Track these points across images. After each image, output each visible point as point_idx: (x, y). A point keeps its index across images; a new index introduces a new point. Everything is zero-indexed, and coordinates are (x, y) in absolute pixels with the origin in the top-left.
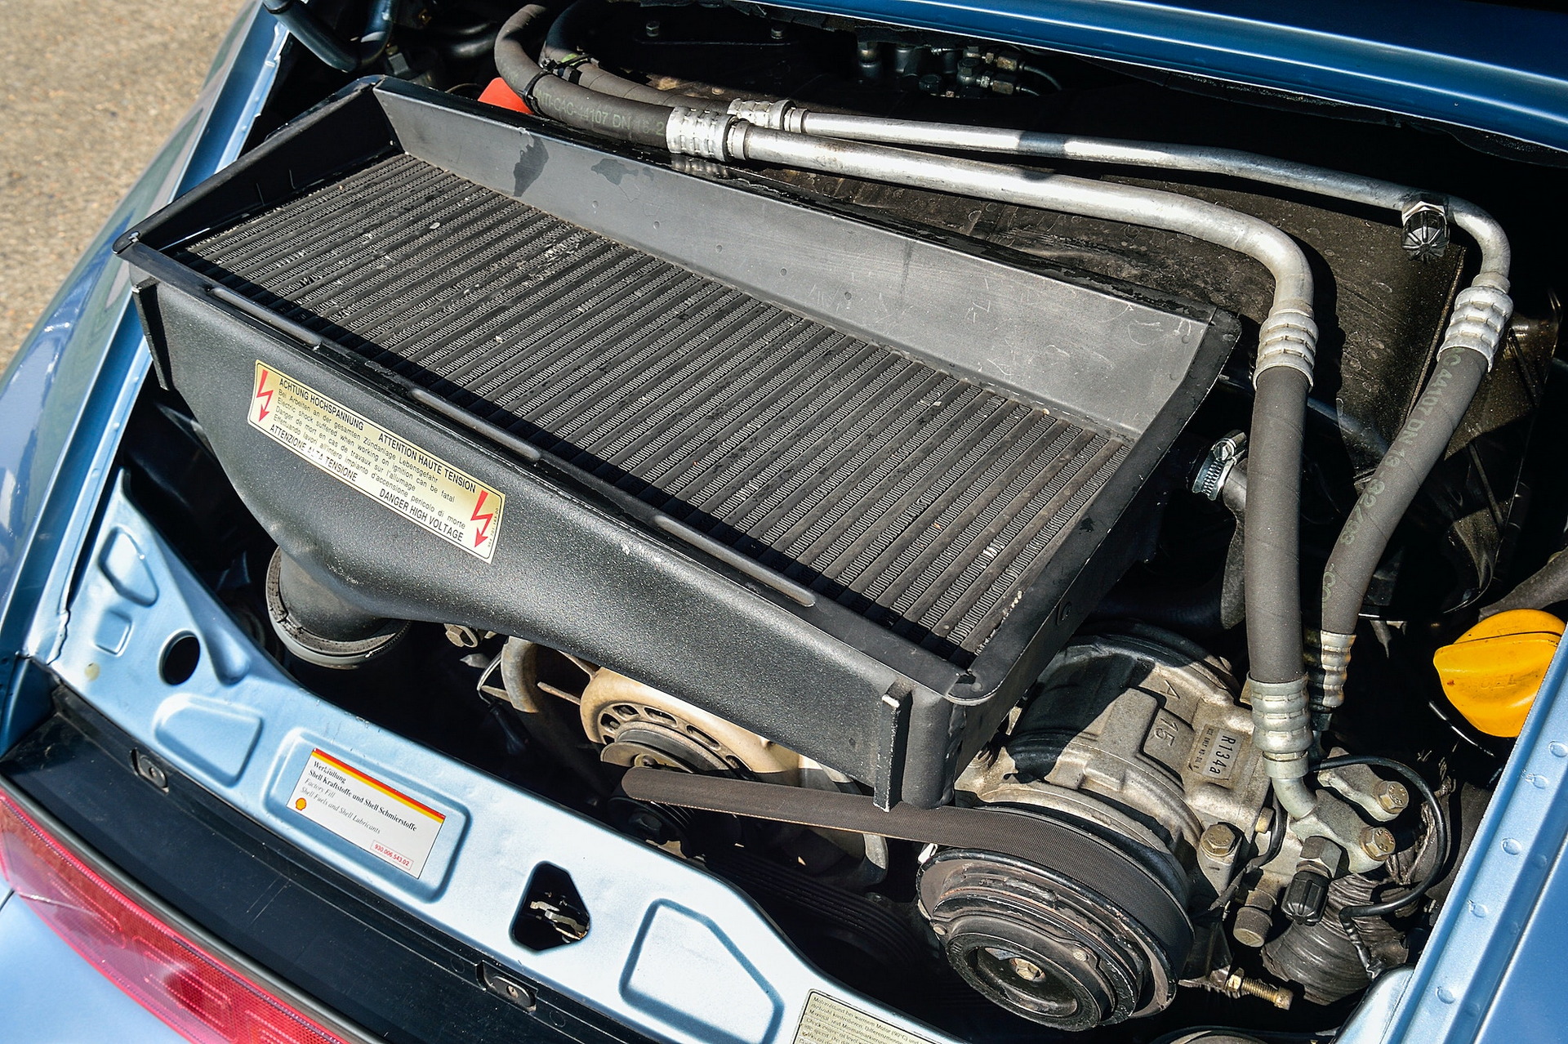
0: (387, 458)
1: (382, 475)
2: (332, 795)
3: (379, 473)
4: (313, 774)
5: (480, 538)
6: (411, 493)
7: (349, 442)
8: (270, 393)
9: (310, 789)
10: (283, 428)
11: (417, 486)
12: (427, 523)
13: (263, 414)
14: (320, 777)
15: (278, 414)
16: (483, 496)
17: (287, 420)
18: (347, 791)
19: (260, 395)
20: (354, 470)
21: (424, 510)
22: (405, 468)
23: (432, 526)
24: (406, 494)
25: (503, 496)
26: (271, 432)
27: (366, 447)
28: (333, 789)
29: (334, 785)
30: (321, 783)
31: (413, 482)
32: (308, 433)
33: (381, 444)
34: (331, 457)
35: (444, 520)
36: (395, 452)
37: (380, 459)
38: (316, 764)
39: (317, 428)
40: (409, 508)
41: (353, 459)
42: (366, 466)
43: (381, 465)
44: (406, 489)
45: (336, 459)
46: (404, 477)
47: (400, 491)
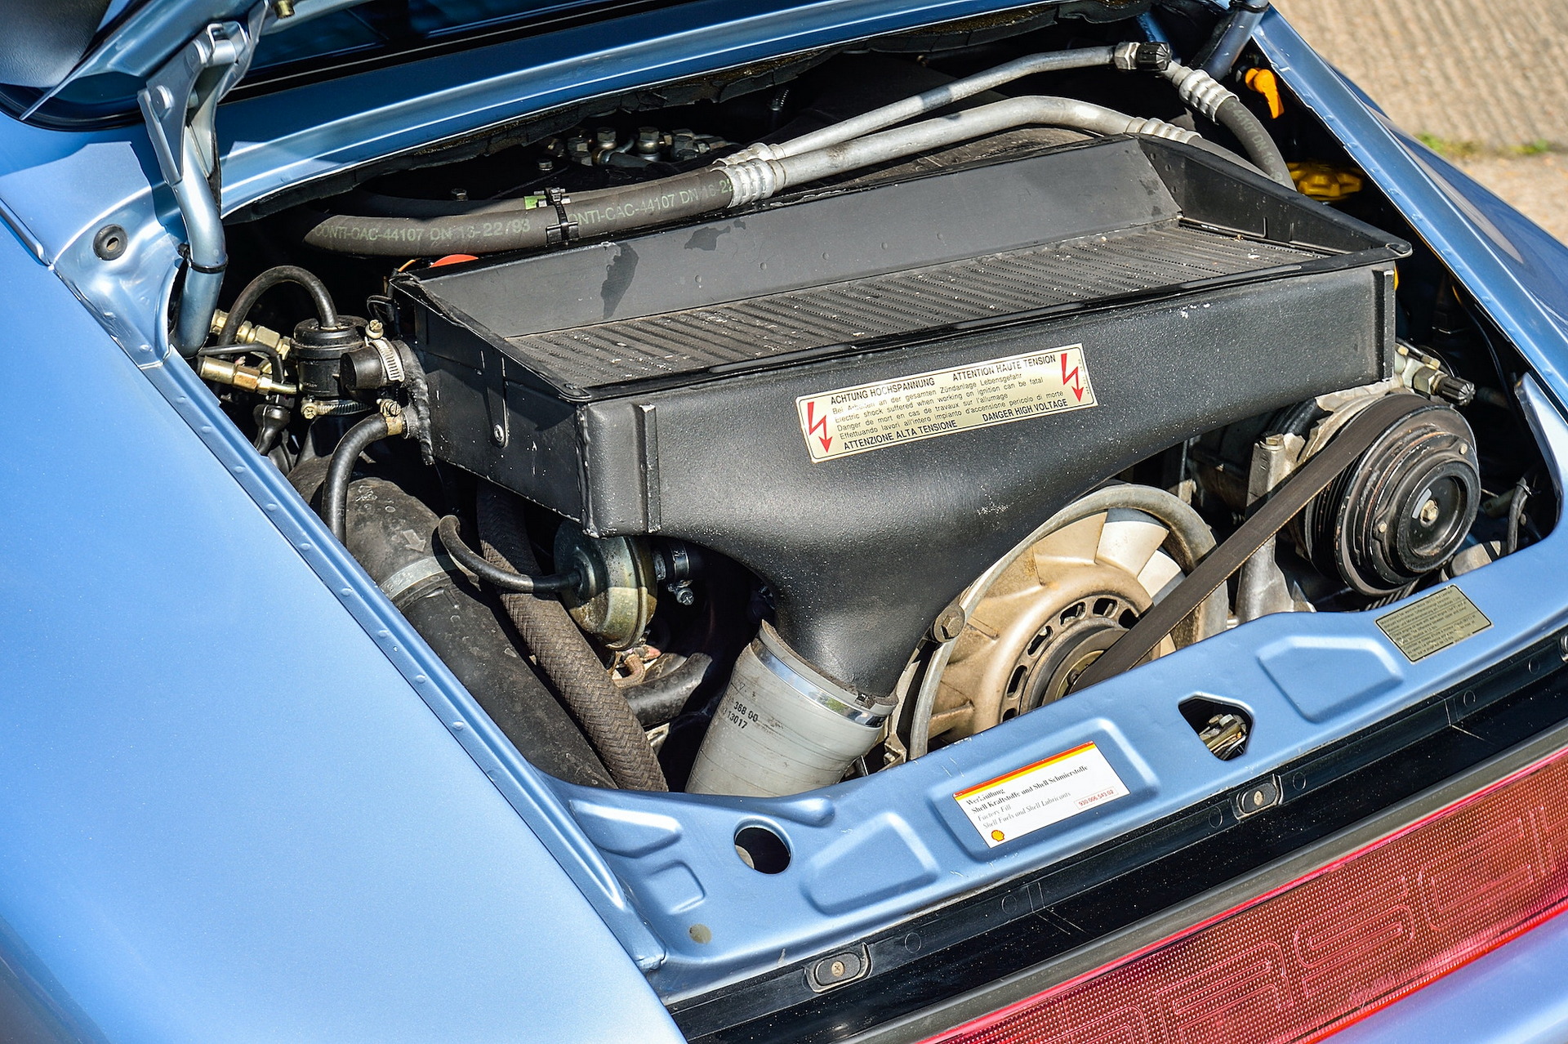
0: (969, 390)
1: (975, 405)
2: (1008, 807)
3: (971, 407)
4: (977, 810)
5: (1078, 393)
6: (1006, 401)
7: (927, 402)
8: (823, 421)
9: (989, 820)
10: (857, 438)
11: (1008, 392)
12: (1035, 411)
13: (826, 443)
14: (985, 807)
15: (844, 432)
16: (1064, 357)
17: (856, 429)
18: (1014, 795)
19: (812, 431)
20: (948, 419)
21: (1025, 405)
22: (989, 386)
23: (1040, 411)
24: (1003, 405)
25: (1080, 345)
26: (848, 450)
27: (946, 395)
28: (1003, 804)
29: (1001, 801)
30: (990, 810)
31: (1002, 392)
32: (884, 424)
33: (958, 383)
34: (922, 425)
35: (1045, 400)
36: (974, 380)
37: (964, 396)
38: (970, 802)
39: (891, 414)
40: (1014, 412)
41: (941, 412)
42: (957, 409)
43: (969, 399)
44: (1000, 401)
45: (927, 423)
46: (993, 394)
47: (996, 406)
